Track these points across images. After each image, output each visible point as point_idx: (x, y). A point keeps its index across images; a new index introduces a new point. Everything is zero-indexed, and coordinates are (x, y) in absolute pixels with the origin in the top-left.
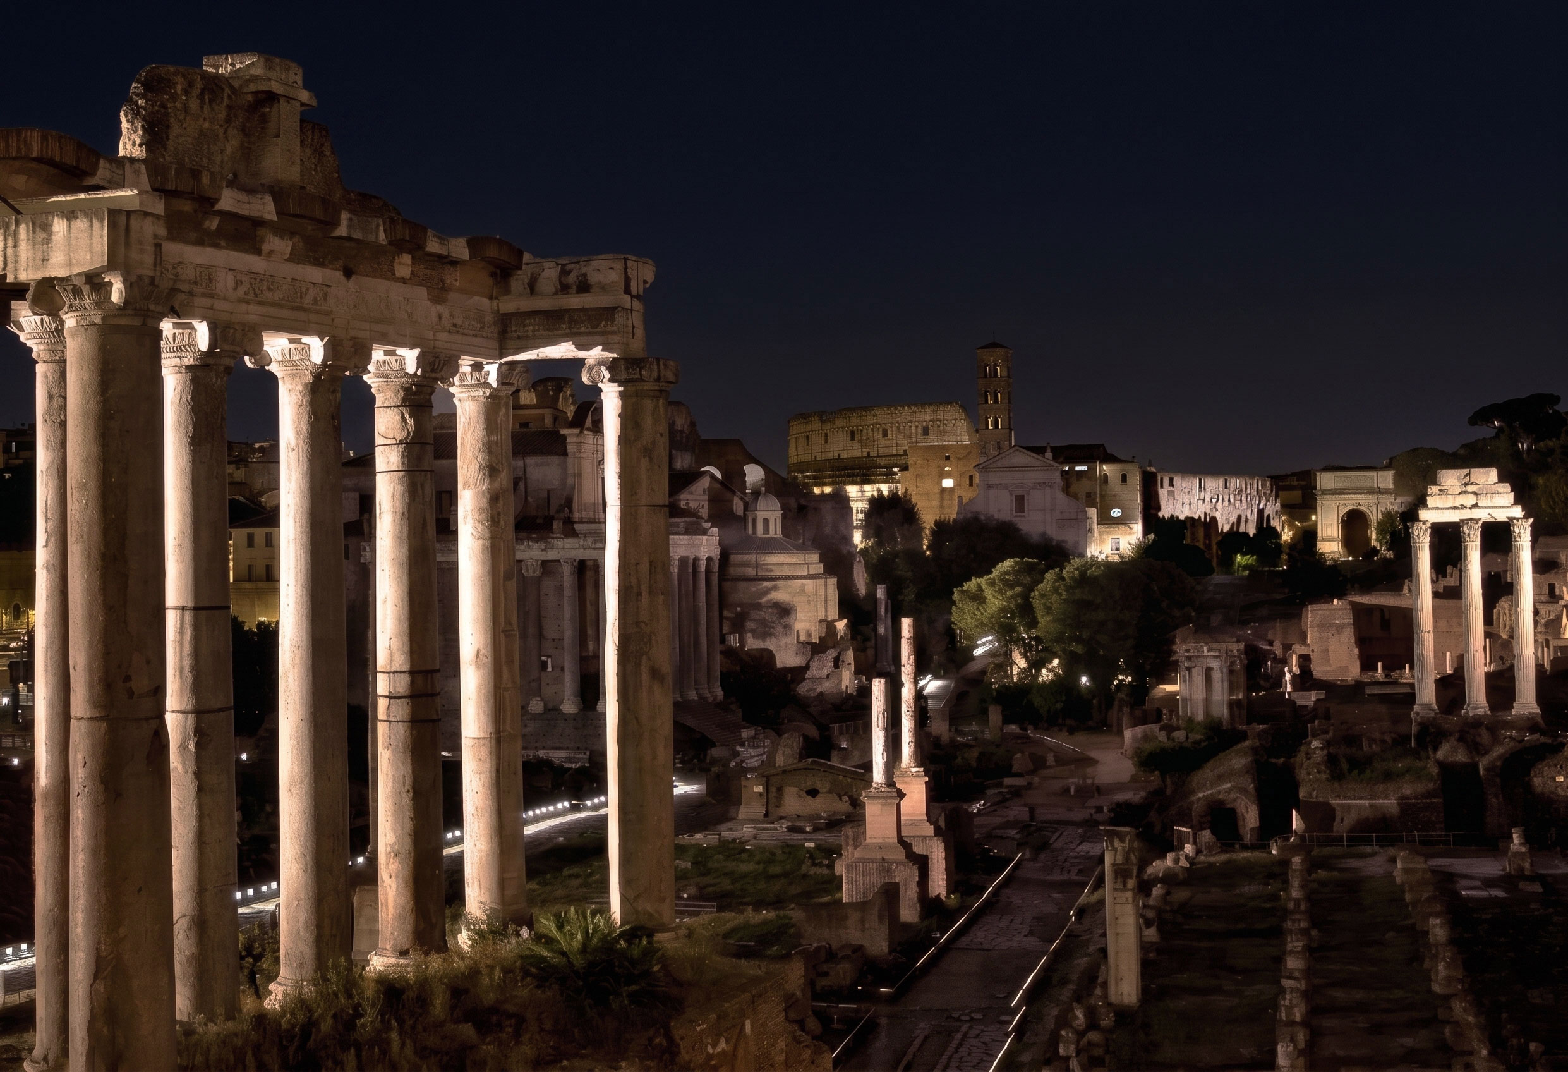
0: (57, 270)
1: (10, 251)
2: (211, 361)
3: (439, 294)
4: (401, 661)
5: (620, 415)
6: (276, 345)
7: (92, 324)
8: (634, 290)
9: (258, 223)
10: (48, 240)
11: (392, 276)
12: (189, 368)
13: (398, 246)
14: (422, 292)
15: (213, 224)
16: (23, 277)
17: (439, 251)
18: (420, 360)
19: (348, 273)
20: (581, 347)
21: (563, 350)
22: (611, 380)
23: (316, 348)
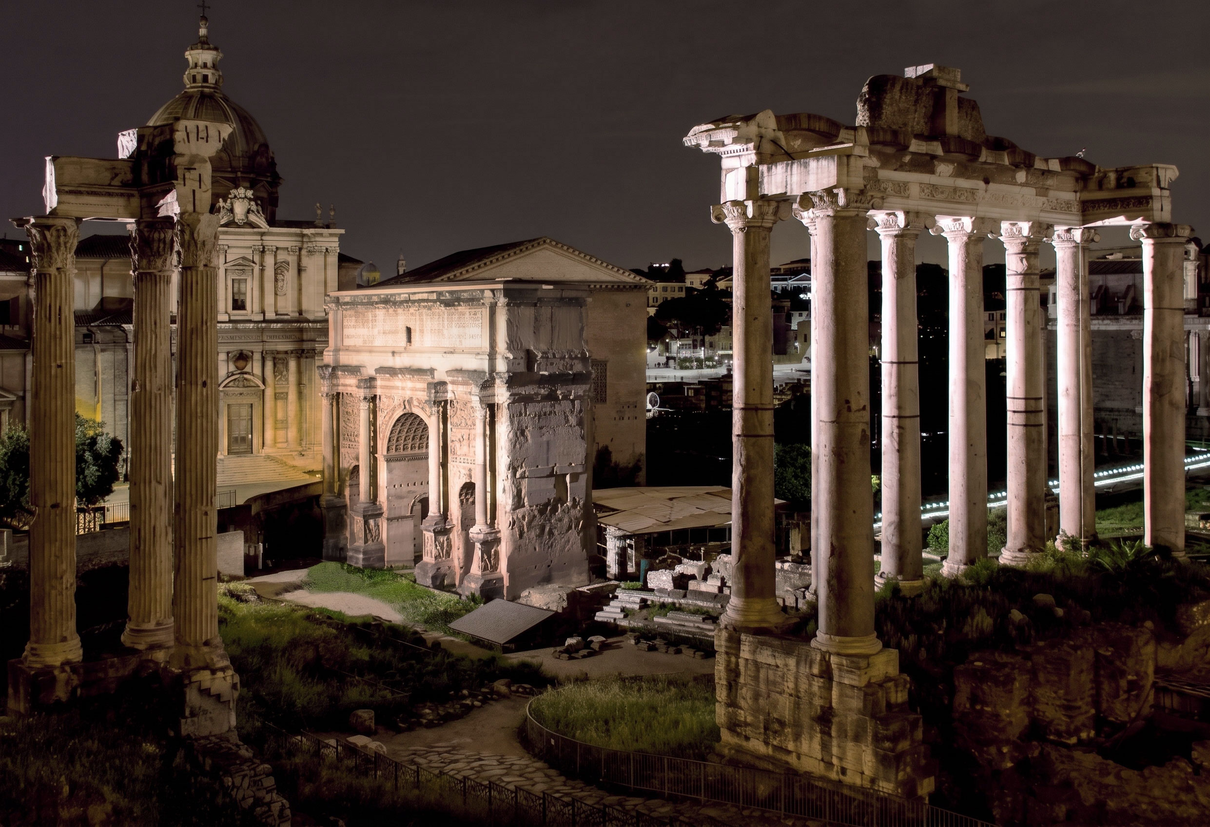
0: (812, 187)
1: (789, 179)
2: (906, 232)
3: (1043, 191)
4: (1020, 393)
5: (1153, 257)
6: (945, 223)
7: (828, 216)
8: (1162, 185)
9: (933, 157)
10: (808, 173)
11: (1015, 184)
12: (896, 236)
13: (1017, 166)
14: (1033, 191)
15: (907, 159)
16: (795, 193)
17: (1043, 168)
18: (1031, 228)
19: (987, 182)
20: (1129, 218)
21: (1120, 221)
22: (1148, 237)
23: (967, 223)
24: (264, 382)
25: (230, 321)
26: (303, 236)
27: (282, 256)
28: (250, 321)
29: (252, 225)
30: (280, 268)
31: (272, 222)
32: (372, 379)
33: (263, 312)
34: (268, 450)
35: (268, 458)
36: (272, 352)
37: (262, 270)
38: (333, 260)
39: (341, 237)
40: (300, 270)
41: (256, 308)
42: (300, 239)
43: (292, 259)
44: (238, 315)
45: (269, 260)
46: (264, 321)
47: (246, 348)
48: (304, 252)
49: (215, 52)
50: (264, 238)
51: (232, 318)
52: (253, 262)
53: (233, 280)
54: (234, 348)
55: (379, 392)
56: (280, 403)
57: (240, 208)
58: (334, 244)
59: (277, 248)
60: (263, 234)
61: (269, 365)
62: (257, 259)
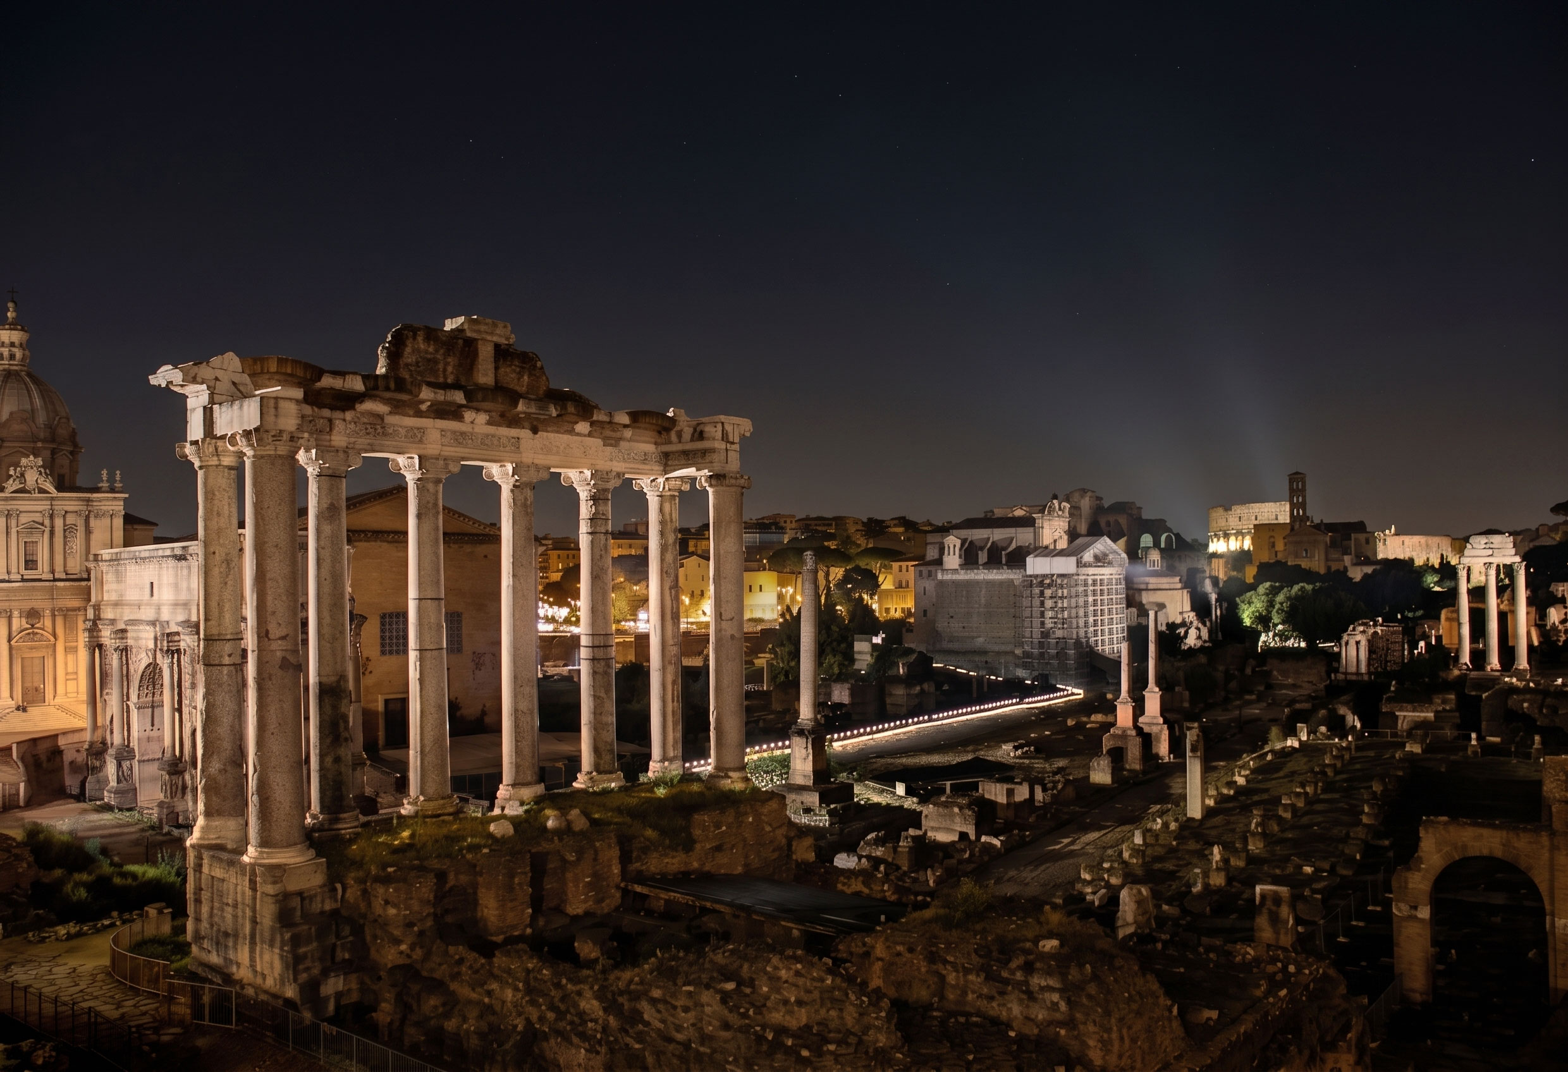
3: (612, 442)
9: (461, 405)
12: (418, 480)
14: (599, 441)
15: (422, 406)
19: (535, 431)
24: (55, 635)
25: (23, 580)
26: (88, 500)
27: (70, 519)
28: (40, 580)
29: (42, 491)
30: (68, 530)
31: (60, 488)
32: (124, 631)
33: (53, 572)
34: (58, 700)
35: (60, 708)
36: (60, 609)
37: (52, 533)
38: (119, 522)
39: (125, 500)
40: (88, 531)
41: (47, 568)
42: (85, 503)
43: (80, 523)
44: (29, 574)
45: (59, 523)
46: (55, 580)
47: (37, 605)
48: (92, 515)
49: (22, 333)
50: (54, 503)
51: (25, 577)
52: (42, 524)
53: (25, 542)
54: (27, 606)
55: (130, 642)
56: (70, 657)
57: (32, 477)
58: (119, 507)
59: (66, 512)
60: (52, 499)
61: (59, 621)
62: (47, 522)
